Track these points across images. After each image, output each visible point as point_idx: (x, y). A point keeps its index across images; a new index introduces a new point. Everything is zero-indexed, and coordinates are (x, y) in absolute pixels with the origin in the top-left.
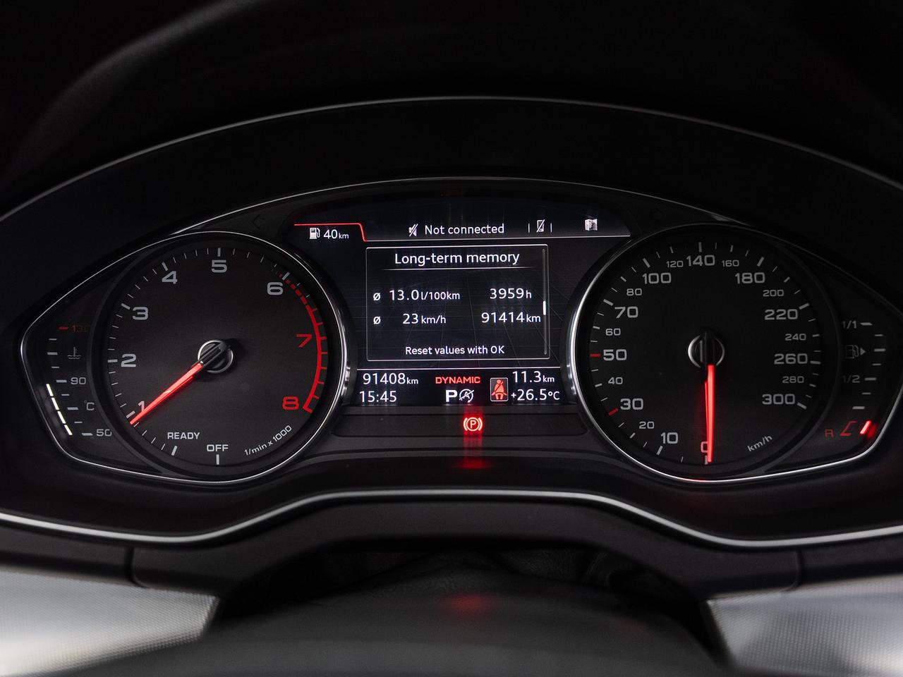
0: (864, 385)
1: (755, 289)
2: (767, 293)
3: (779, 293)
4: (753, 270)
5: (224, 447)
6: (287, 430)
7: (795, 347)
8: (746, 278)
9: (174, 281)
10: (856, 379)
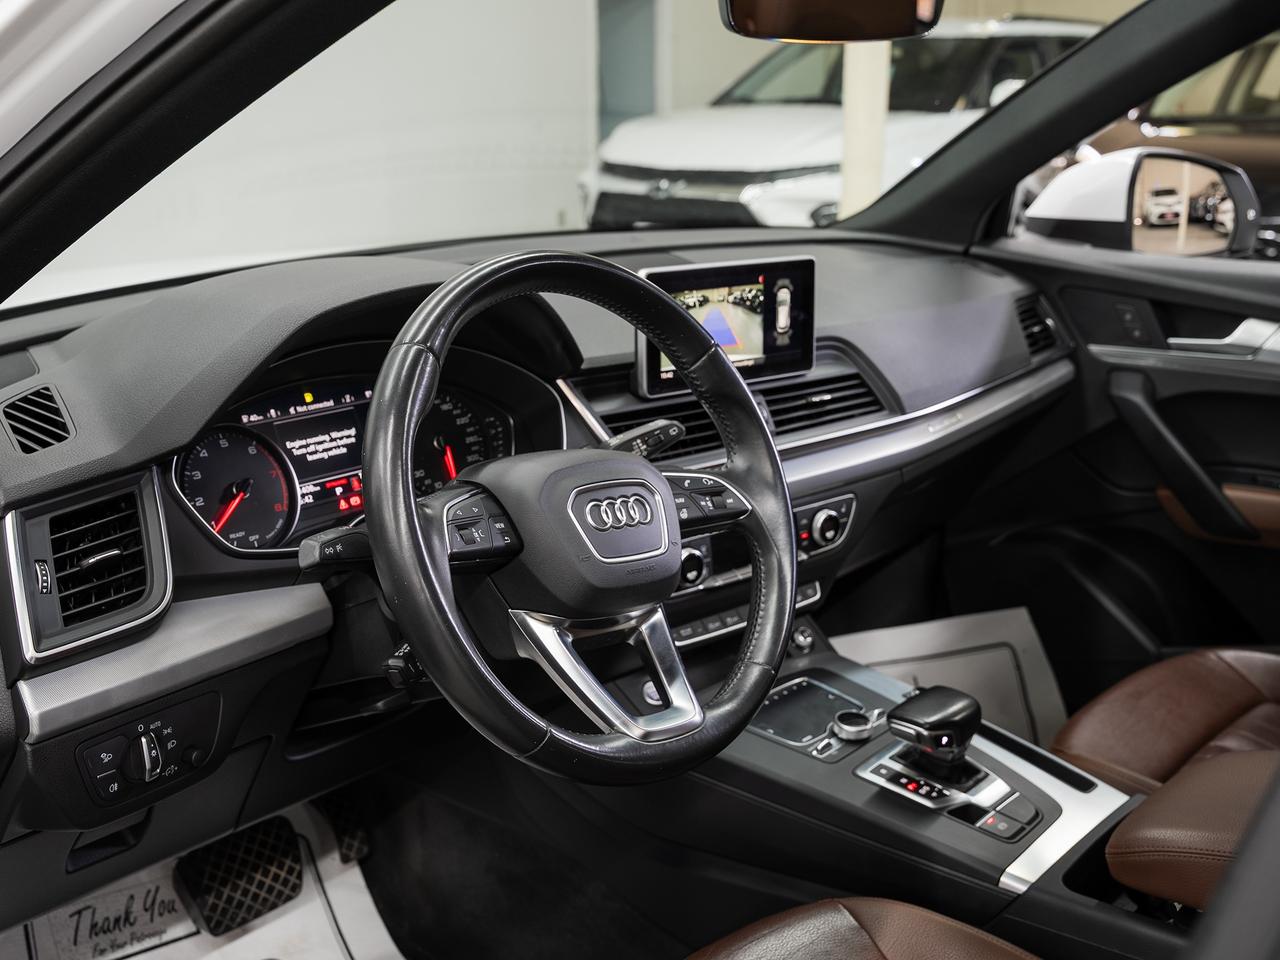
0: (499, 446)
1: (450, 411)
2: (455, 412)
3: (459, 411)
4: (446, 403)
5: (257, 537)
6: (281, 522)
7: (471, 434)
8: (445, 407)
9: (206, 455)
10: (495, 444)
